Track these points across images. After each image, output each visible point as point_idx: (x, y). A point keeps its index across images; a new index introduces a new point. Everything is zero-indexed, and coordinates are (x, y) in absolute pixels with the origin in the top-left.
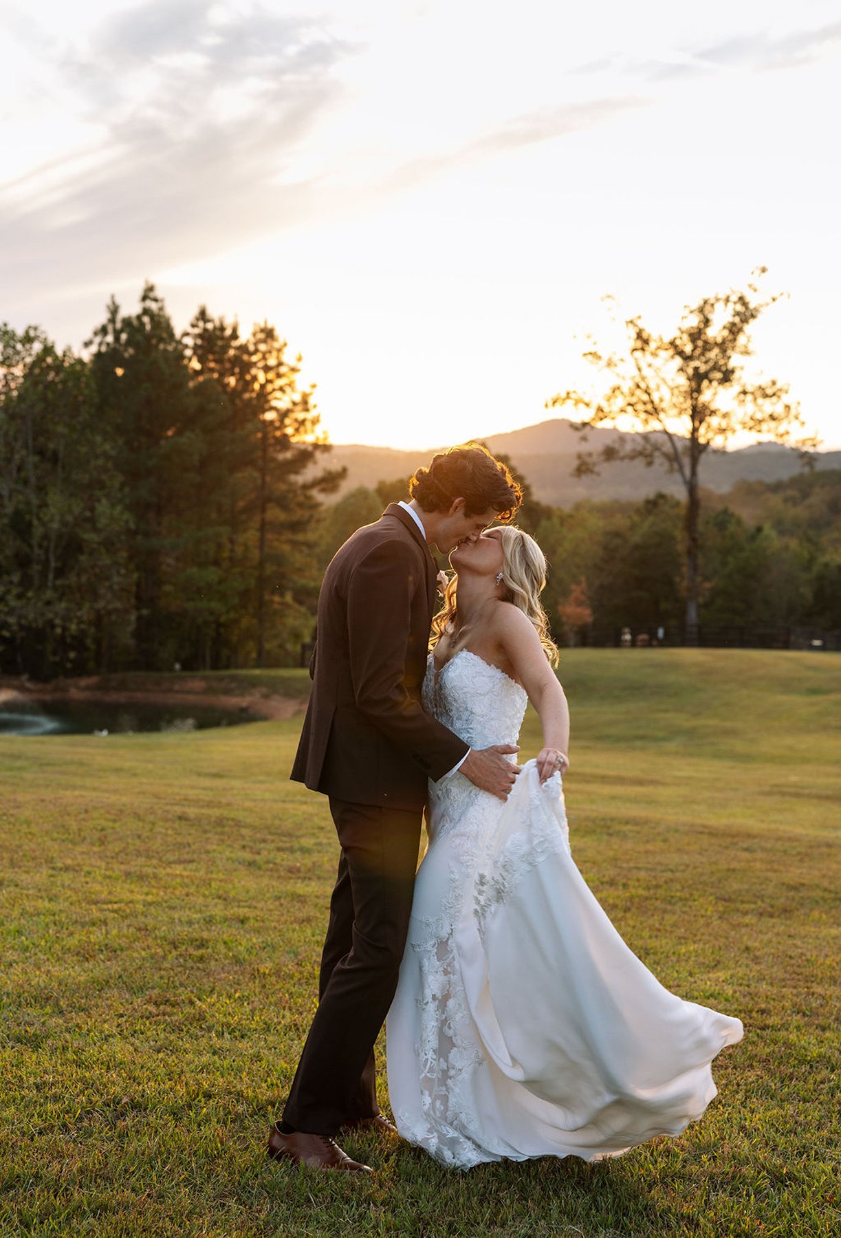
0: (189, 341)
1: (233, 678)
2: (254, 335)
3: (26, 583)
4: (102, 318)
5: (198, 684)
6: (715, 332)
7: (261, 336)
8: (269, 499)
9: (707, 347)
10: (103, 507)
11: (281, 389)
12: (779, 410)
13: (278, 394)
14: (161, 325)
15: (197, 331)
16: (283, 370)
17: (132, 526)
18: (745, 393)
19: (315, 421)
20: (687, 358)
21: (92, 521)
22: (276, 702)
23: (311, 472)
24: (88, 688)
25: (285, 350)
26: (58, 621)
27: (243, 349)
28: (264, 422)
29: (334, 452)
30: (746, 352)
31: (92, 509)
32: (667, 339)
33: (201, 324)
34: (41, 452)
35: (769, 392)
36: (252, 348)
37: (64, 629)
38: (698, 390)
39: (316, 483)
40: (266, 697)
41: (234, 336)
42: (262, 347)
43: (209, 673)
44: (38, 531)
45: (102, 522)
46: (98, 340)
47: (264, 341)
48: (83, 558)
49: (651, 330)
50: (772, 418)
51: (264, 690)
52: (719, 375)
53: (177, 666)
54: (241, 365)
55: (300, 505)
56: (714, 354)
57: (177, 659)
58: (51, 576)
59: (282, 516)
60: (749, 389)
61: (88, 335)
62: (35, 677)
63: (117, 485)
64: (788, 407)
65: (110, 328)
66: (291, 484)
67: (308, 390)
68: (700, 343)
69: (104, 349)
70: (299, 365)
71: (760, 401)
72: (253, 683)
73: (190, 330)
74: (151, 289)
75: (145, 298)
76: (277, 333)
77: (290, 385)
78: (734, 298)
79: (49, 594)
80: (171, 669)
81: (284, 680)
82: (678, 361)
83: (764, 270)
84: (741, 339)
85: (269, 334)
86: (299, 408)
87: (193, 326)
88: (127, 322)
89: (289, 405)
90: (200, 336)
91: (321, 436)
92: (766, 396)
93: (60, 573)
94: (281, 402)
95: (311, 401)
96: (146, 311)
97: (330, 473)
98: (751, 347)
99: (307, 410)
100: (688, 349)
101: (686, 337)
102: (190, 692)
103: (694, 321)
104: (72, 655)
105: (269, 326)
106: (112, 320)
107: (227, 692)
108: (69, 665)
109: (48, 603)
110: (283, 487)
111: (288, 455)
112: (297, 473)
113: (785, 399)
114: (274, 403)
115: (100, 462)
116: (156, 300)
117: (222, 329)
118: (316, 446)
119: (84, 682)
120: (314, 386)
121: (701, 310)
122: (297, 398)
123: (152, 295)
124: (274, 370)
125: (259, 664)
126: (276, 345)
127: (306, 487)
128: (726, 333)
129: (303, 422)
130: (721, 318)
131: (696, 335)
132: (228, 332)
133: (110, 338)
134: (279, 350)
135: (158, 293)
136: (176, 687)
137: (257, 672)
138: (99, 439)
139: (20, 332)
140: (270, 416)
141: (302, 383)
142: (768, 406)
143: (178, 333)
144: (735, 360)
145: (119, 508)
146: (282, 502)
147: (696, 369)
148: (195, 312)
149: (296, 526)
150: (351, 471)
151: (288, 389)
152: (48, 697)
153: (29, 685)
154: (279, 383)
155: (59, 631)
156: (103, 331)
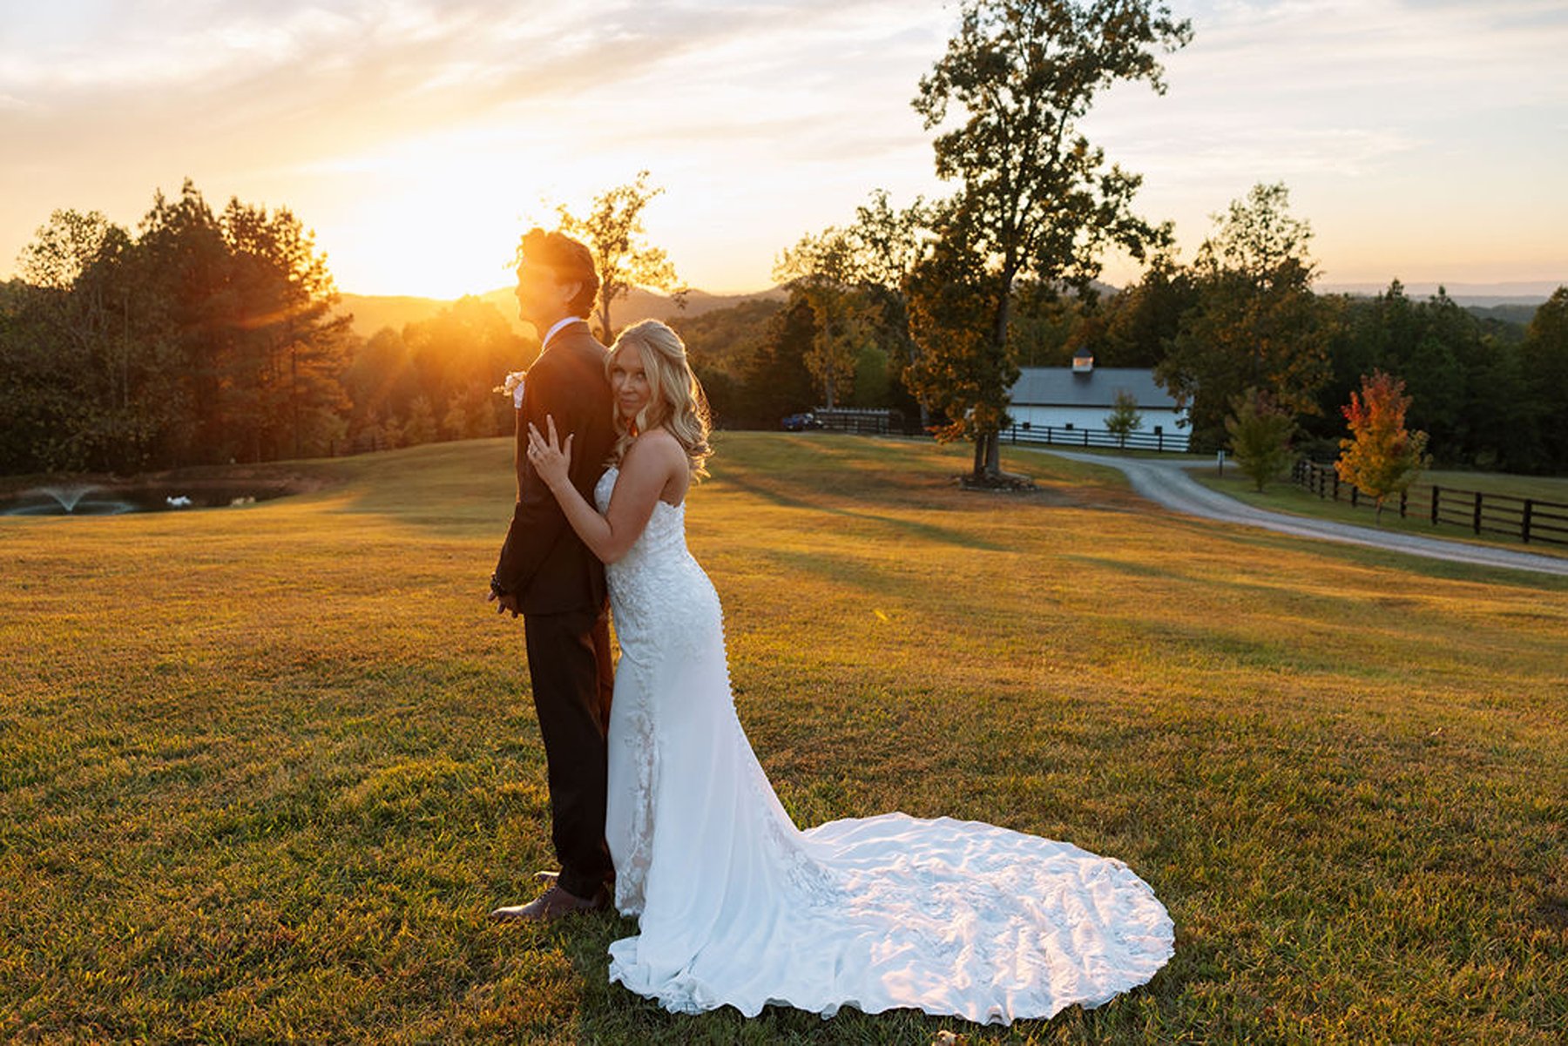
0: (223, 222)
1: (275, 467)
2: (276, 218)
3: (105, 404)
4: (152, 206)
5: (247, 473)
6: (616, 216)
7: (282, 219)
8: (295, 338)
9: (611, 227)
10: (161, 347)
11: (300, 258)
12: (659, 268)
13: (298, 261)
14: (203, 211)
15: (232, 215)
16: (300, 244)
17: (186, 359)
18: (636, 257)
19: (329, 281)
20: (599, 234)
21: (154, 357)
22: (305, 483)
23: (326, 319)
24: (162, 479)
25: (302, 229)
26: (131, 432)
27: (269, 229)
28: (288, 282)
29: (343, 304)
30: (638, 230)
31: (153, 349)
32: (584, 221)
33: (234, 210)
34: (110, 307)
35: (653, 257)
36: (275, 228)
37: (138, 437)
38: (606, 256)
39: (329, 327)
40: (298, 479)
41: (262, 219)
42: (283, 227)
43: (259, 464)
44: (110, 365)
45: (161, 357)
46: (149, 222)
47: (284, 223)
48: (148, 385)
49: (574, 215)
50: (655, 274)
51: (297, 474)
52: (619, 246)
53: (233, 461)
54: (267, 241)
55: (320, 341)
56: (616, 232)
57: (234, 456)
58: (126, 398)
59: (307, 349)
60: (639, 255)
61: (141, 219)
62: (119, 473)
63: (171, 330)
64: (665, 267)
65: (159, 213)
66: (312, 326)
67: (321, 258)
68: (607, 224)
69: (156, 230)
70: (312, 241)
71: (648, 263)
72: (290, 470)
73: (225, 214)
74: (190, 184)
75: (185, 191)
76: (294, 217)
77: (308, 254)
78: (628, 192)
79: (124, 412)
80: (228, 463)
81: (312, 467)
82: (593, 236)
83: (647, 174)
84: (634, 220)
85: (288, 217)
86: (315, 271)
87: (228, 211)
88: (173, 209)
89: (308, 269)
90: (234, 219)
91: (332, 292)
92: (651, 260)
93: (133, 396)
94: (303, 267)
95: (324, 266)
96: (187, 201)
97: (341, 319)
98: (642, 226)
99: (321, 273)
100: (598, 228)
101: (597, 220)
102: (244, 478)
103: (602, 208)
104: (146, 456)
105: (287, 211)
106: (160, 207)
107: (270, 477)
108: (144, 464)
109: (124, 419)
110: (307, 329)
111: (309, 306)
112: (317, 318)
113: (664, 262)
114: (297, 268)
115: (156, 314)
116: (194, 192)
117: (252, 214)
118: (329, 298)
119: (159, 475)
120: (325, 255)
121: (607, 201)
122: (313, 264)
123: (191, 188)
124: (293, 245)
125: (297, 457)
126: (294, 226)
127: (323, 328)
128: (624, 217)
129: (317, 282)
130: (620, 206)
131: (604, 218)
132: (257, 217)
133: (159, 221)
134: (296, 230)
135: (195, 187)
136: (231, 476)
137: (293, 462)
138: (154, 297)
139: (85, 218)
140: (293, 277)
141: (316, 254)
142: (652, 267)
143: (216, 215)
144: (631, 235)
145: (174, 348)
146: (306, 339)
147: (605, 241)
148: (229, 201)
149: (315, 357)
150: (355, 317)
151: (305, 258)
152: (130, 488)
153: (114, 480)
154: (298, 253)
155: (133, 439)
156: (153, 215)
